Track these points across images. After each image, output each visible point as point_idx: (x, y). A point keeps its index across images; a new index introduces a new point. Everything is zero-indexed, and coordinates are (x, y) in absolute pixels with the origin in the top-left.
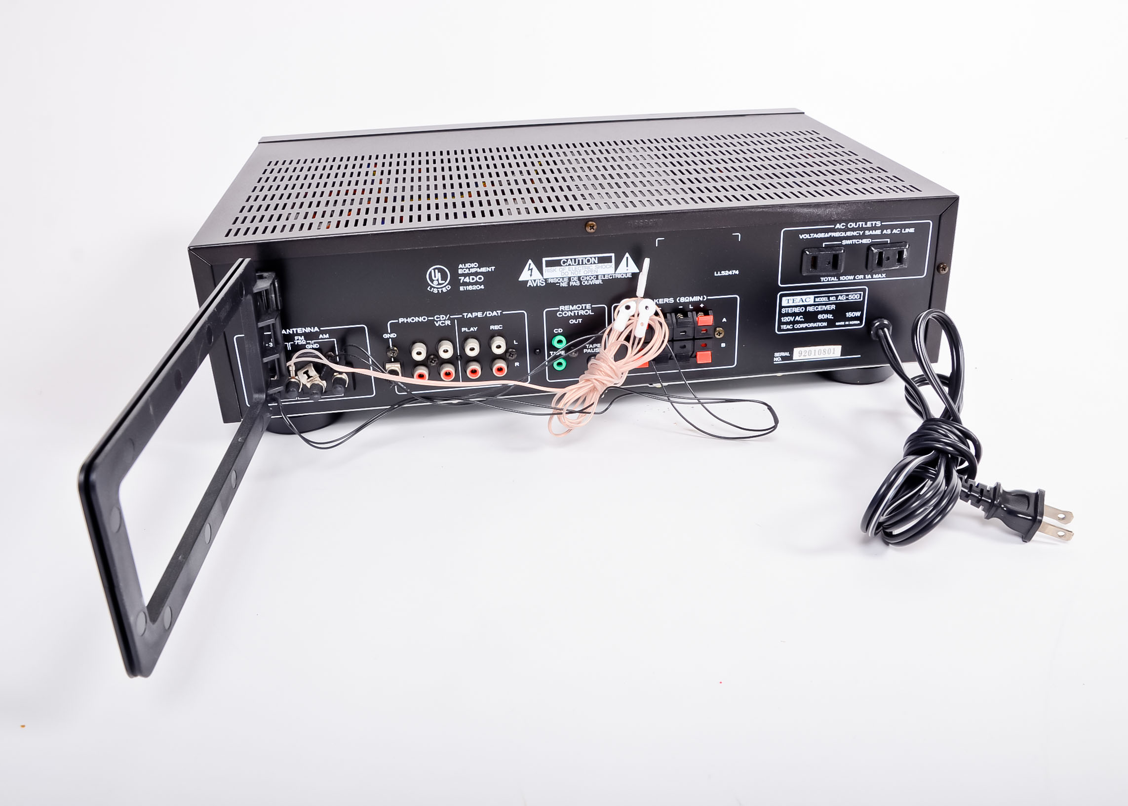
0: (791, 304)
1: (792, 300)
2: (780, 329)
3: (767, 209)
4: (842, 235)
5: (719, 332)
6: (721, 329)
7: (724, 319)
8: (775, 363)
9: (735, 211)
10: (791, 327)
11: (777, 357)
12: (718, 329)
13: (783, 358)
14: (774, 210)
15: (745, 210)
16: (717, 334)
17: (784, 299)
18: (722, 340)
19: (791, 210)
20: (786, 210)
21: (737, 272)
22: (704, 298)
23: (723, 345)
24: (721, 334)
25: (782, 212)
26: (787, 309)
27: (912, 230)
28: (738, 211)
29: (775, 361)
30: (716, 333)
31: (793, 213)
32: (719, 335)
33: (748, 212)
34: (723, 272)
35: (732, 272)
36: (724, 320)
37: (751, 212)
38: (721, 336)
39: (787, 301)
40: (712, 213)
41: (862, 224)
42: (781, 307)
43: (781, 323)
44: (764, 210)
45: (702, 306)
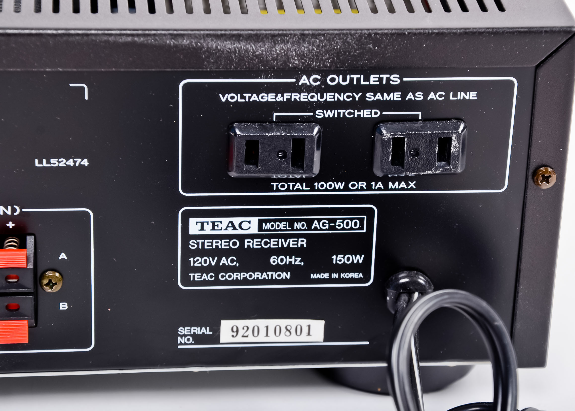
0: (208, 230)
1: (211, 224)
2: (186, 281)
3: (142, 39)
4: (315, 99)
5: (50, 281)
6: (57, 274)
7: (63, 254)
8: (179, 347)
9: (71, 39)
10: (211, 277)
11: (185, 336)
12: (49, 273)
13: (198, 339)
14: (159, 41)
15: (93, 38)
16: (47, 285)
17: (192, 221)
18: (60, 296)
19: (196, 43)
20: (185, 42)
21: (85, 162)
22: (14, 210)
23: (63, 306)
24: (56, 284)
25: (176, 46)
26: (200, 241)
27: (472, 96)
28: (77, 38)
29: (181, 344)
30: (45, 281)
31: (201, 48)
32: (51, 288)
33: (101, 42)
34: (52, 161)
35: (75, 162)
36: (63, 256)
37: (108, 41)
38: (56, 288)
39: (199, 224)
40: (21, 39)
41: (359, 80)
42: (187, 237)
43: (187, 268)
44: (136, 39)
45: (11, 225)
